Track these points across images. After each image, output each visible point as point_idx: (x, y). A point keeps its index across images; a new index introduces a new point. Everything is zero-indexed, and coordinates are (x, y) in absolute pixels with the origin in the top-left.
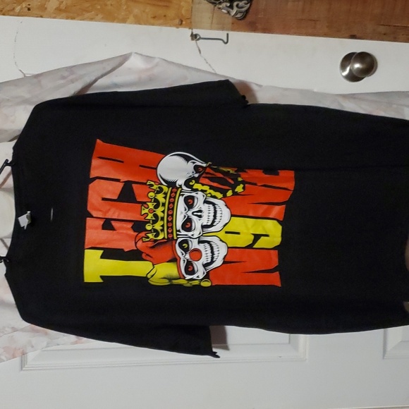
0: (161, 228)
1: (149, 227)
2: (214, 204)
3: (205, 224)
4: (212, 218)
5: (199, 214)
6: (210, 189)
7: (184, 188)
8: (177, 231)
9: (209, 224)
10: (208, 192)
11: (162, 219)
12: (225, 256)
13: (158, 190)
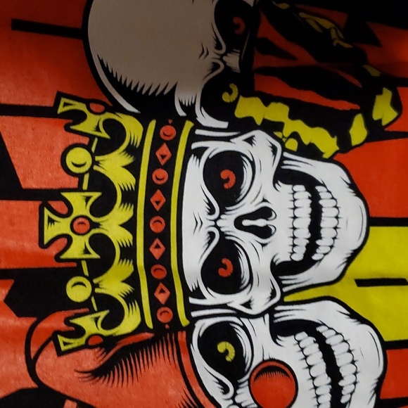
0: (127, 288)
1: (77, 292)
2: (310, 183)
3: (284, 257)
4: (304, 235)
5: (261, 223)
6: (293, 116)
7: (205, 119)
8: (187, 293)
9: (298, 257)
10: (287, 131)
11: (128, 252)
12: (381, 380)
13: (104, 134)
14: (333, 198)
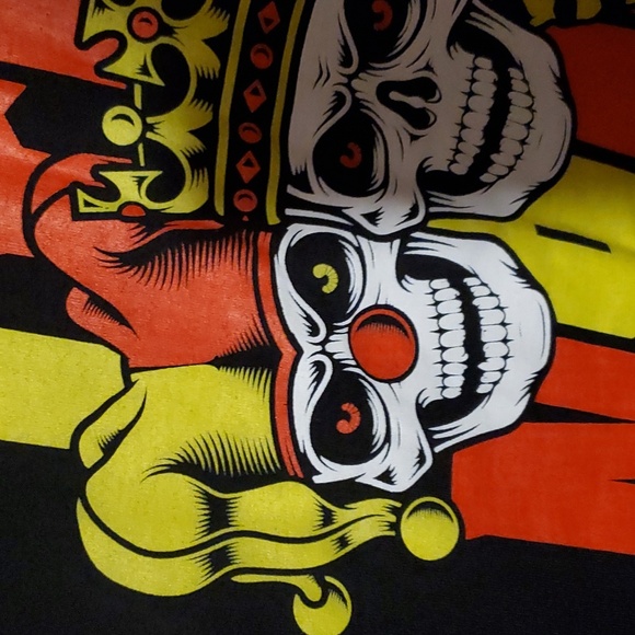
11: (209, 91)
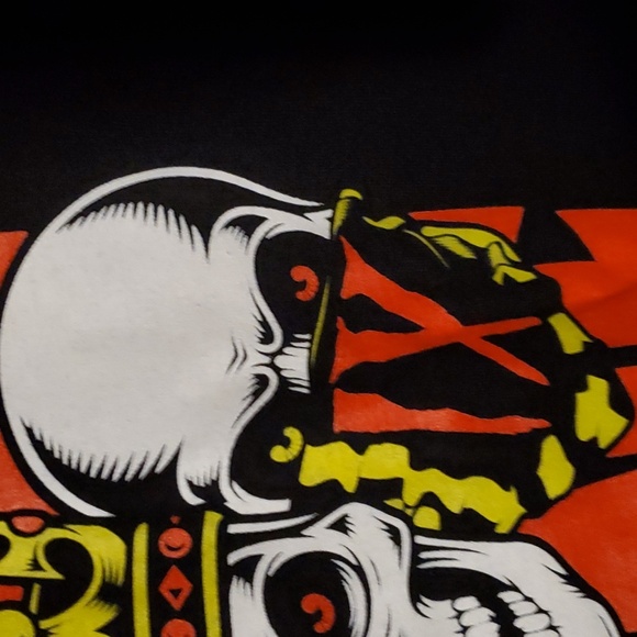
13: (51, 573)
14: (540, 611)
